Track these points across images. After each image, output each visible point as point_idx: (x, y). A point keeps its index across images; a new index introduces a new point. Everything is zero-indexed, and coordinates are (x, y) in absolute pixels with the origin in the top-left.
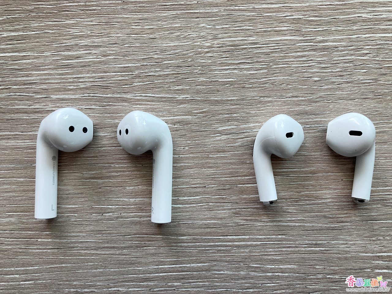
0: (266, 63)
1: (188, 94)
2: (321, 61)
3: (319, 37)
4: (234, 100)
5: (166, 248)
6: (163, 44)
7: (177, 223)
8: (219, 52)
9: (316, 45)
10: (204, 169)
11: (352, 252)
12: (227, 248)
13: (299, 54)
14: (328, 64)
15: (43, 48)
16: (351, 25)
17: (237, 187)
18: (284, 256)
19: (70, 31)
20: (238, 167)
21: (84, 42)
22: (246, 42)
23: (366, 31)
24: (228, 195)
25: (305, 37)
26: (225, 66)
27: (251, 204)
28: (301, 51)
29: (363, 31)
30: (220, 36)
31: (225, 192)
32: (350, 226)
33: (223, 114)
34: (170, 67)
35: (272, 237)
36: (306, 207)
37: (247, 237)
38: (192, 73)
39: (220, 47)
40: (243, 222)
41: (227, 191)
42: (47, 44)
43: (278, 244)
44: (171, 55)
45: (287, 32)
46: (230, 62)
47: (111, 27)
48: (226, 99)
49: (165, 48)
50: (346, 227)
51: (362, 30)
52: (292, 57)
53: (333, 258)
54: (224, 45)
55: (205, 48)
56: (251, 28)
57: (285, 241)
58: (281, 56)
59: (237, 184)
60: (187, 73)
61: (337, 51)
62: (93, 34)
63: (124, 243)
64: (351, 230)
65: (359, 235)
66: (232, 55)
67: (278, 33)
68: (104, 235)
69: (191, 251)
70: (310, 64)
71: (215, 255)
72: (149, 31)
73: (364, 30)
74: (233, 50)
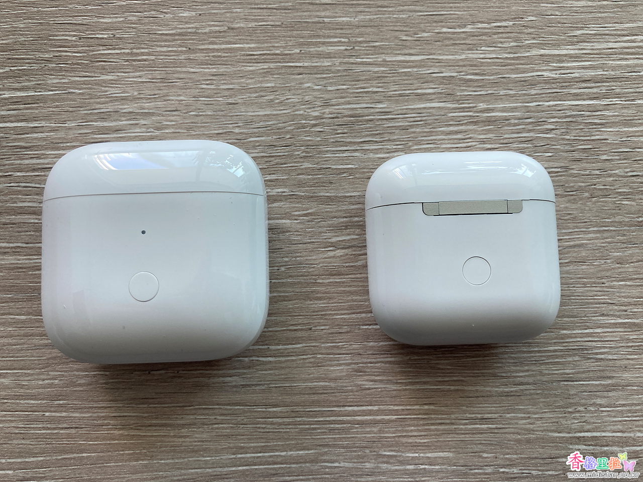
0: (403, 143)
1: (286, 186)
2: (485, 140)
3: (481, 104)
4: (355, 196)
5: (248, 426)
6: (248, 112)
7: (266, 386)
8: (332, 125)
9: (478, 116)
10: (309, 302)
11: (537, 431)
12: (345, 425)
13: (451, 128)
14: (495, 144)
15: (64, 116)
16: (528, 88)
17: (359, 329)
18: (433, 438)
19: (106, 91)
20: (361, 298)
21: (127, 108)
22: (372, 110)
23: (550, 97)
24: (346, 342)
25: (461, 104)
26: (342, 146)
27: (382, 356)
28: (455, 125)
29: (546, 97)
30: (334, 101)
31: (341, 338)
32: (533, 390)
33: (339, 218)
34: (259, 146)
35: (414, 407)
36: (464, 360)
37: (376, 408)
38: (291, 156)
39: (333, 118)
40: (368, 385)
41: (345, 336)
42: (71, 109)
43: (424, 419)
44: (259, 129)
45: (434, 96)
46: (348, 140)
47: (169, 85)
48: (342, 195)
49: (251, 118)
50: (528, 392)
51: (544, 95)
52: (442, 134)
53: (509, 440)
54: (339, 115)
55: (311, 119)
56: (380, 90)
57: (434, 414)
58: (425, 132)
59: (360, 325)
60: (284, 155)
61: (509, 125)
62: (142, 96)
63: (182, 418)
64: (535, 396)
65: (548, 405)
66: (351, 130)
67: (421, 97)
68: (151, 406)
69: (288, 430)
70: (469, 144)
71: (325, 437)
72: (227, 93)
73: (546, 95)
74: (353, 123)
